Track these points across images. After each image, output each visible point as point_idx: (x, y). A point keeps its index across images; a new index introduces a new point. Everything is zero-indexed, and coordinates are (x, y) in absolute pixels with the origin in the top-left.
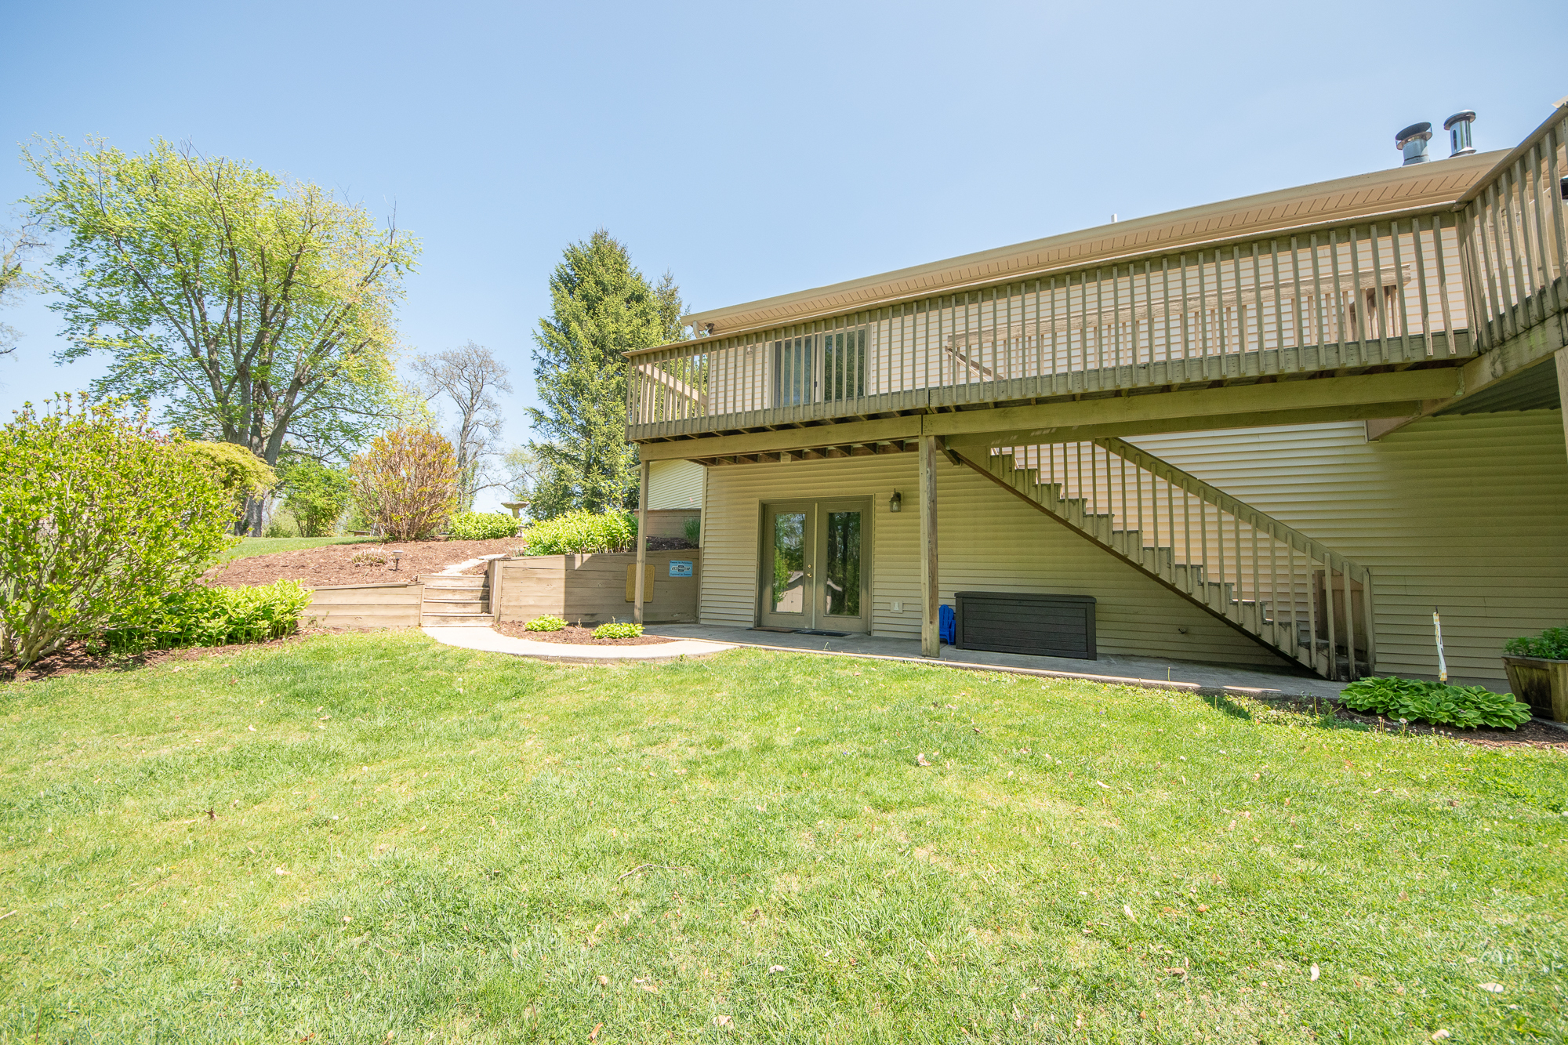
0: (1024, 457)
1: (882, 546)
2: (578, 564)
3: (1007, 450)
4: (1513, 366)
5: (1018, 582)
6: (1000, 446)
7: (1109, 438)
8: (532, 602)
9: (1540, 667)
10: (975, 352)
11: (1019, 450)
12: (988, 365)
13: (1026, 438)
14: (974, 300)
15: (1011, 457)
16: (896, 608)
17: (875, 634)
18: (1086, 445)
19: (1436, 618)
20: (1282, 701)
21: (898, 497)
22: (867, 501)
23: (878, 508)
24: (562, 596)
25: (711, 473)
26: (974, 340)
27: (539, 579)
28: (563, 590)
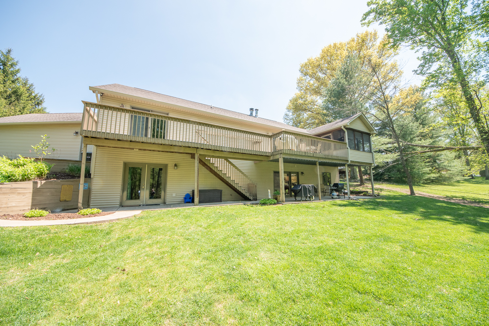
0: (212, 160)
1: (170, 178)
2: (39, 185)
3: (209, 158)
4: (275, 159)
5: (204, 187)
6: (208, 157)
7: (226, 159)
8: (14, 205)
9: (276, 196)
10: (203, 135)
11: (211, 159)
12: (205, 139)
13: (213, 157)
14: (211, 127)
15: (210, 160)
16: (174, 195)
17: (167, 203)
18: (223, 160)
19: (269, 191)
20: (253, 204)
21: (176, 165)
22: (166, 166)
23: (169, 168)
24: (30, 201)
25: (98, 149)
26: (203, 132)
27: (19, 193)
28: (31, 198)
